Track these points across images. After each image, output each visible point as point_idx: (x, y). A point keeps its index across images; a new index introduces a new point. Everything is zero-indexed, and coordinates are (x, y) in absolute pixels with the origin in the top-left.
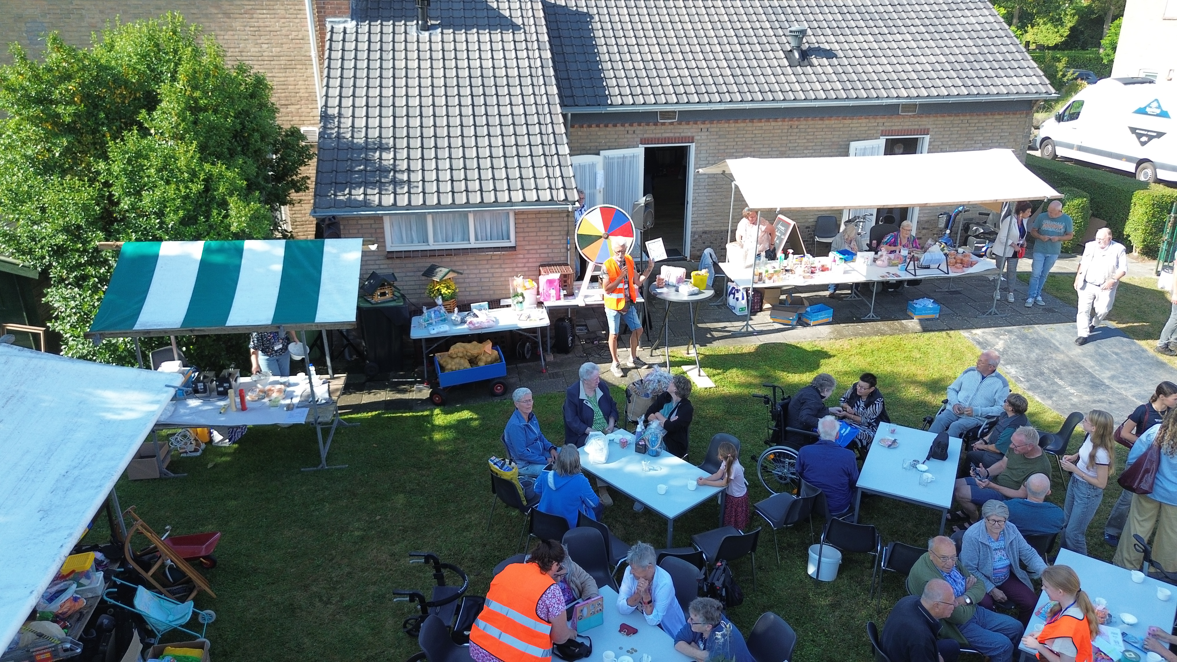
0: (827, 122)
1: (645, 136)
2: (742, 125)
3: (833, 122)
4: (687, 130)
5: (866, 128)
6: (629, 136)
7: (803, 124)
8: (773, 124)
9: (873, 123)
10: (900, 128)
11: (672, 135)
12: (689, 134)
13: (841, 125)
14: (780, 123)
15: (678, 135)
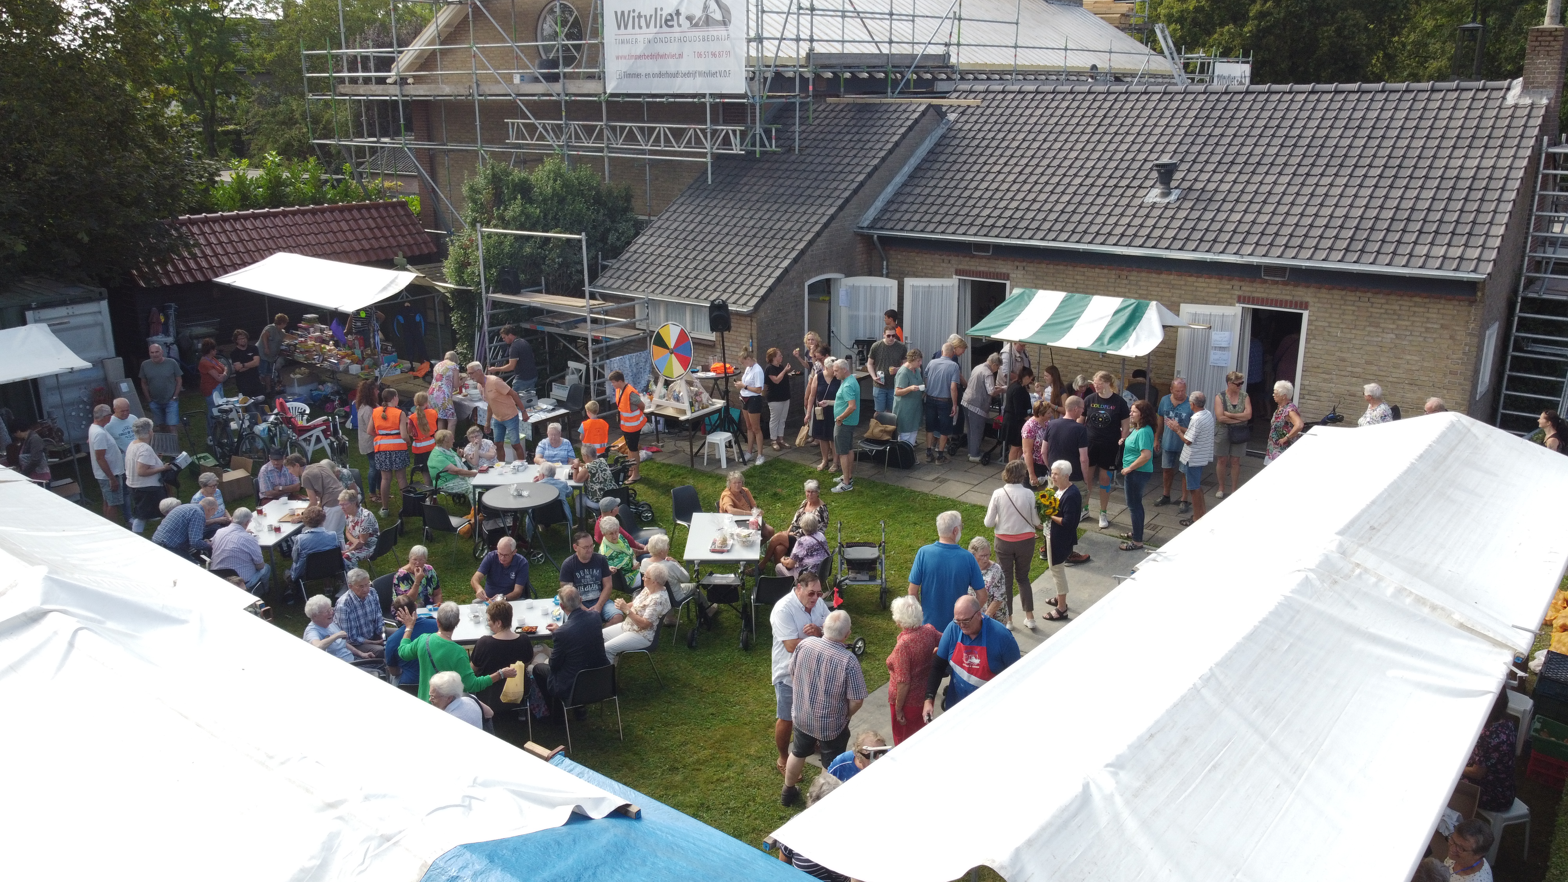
0: (1163, 276)
1: (961, 267)
2: (1061, 267)
3: (1172, 277)
4: (1002, 267)
5: (1217, 291)
6: (944, 265)
7: (1134, 276)
8: (1097, 270)
9: (1226, 285)
10: (1264, 295)
11: (985, 269)
12: (1004, 271)
13: (1182, 283)
14: (1106, 271)
15: (992, 270)
